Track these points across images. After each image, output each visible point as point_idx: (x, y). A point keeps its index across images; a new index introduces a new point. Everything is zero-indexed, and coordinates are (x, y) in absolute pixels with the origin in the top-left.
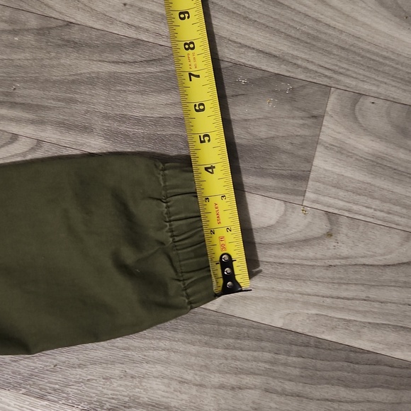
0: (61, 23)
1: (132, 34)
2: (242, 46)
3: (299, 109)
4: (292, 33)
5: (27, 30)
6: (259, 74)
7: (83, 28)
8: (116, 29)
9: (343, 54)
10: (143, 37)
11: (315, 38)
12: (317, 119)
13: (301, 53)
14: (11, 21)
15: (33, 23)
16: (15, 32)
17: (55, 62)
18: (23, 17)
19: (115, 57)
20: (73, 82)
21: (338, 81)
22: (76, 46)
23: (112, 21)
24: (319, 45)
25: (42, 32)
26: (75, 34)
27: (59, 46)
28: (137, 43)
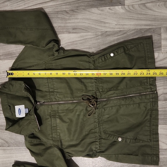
0: (105, 32)
1: (119, 30)
2: (141, 25)
3: (156, 34)
4: (150, 19)
5: (99, 35)
6: (146, 29)
7: (109, 31)
8: (116, 30)
9: (162, 20)
10: (121, 30)
11: (155, 19)
12: (160, 34)
13: (153, 23)
14: (96, 35)
15: (100, 34)
16: (97, 36)
17: (106, 40)
18: (97, 33)
19: (117, 35)
20: (110, 42)
21: (162, 26)
22: (109, 35)
23: (114, 28)
24: (156, 20)
25: (102, 35)
26: (108, 33)
27: (106, 36)
28: (120, 31)
